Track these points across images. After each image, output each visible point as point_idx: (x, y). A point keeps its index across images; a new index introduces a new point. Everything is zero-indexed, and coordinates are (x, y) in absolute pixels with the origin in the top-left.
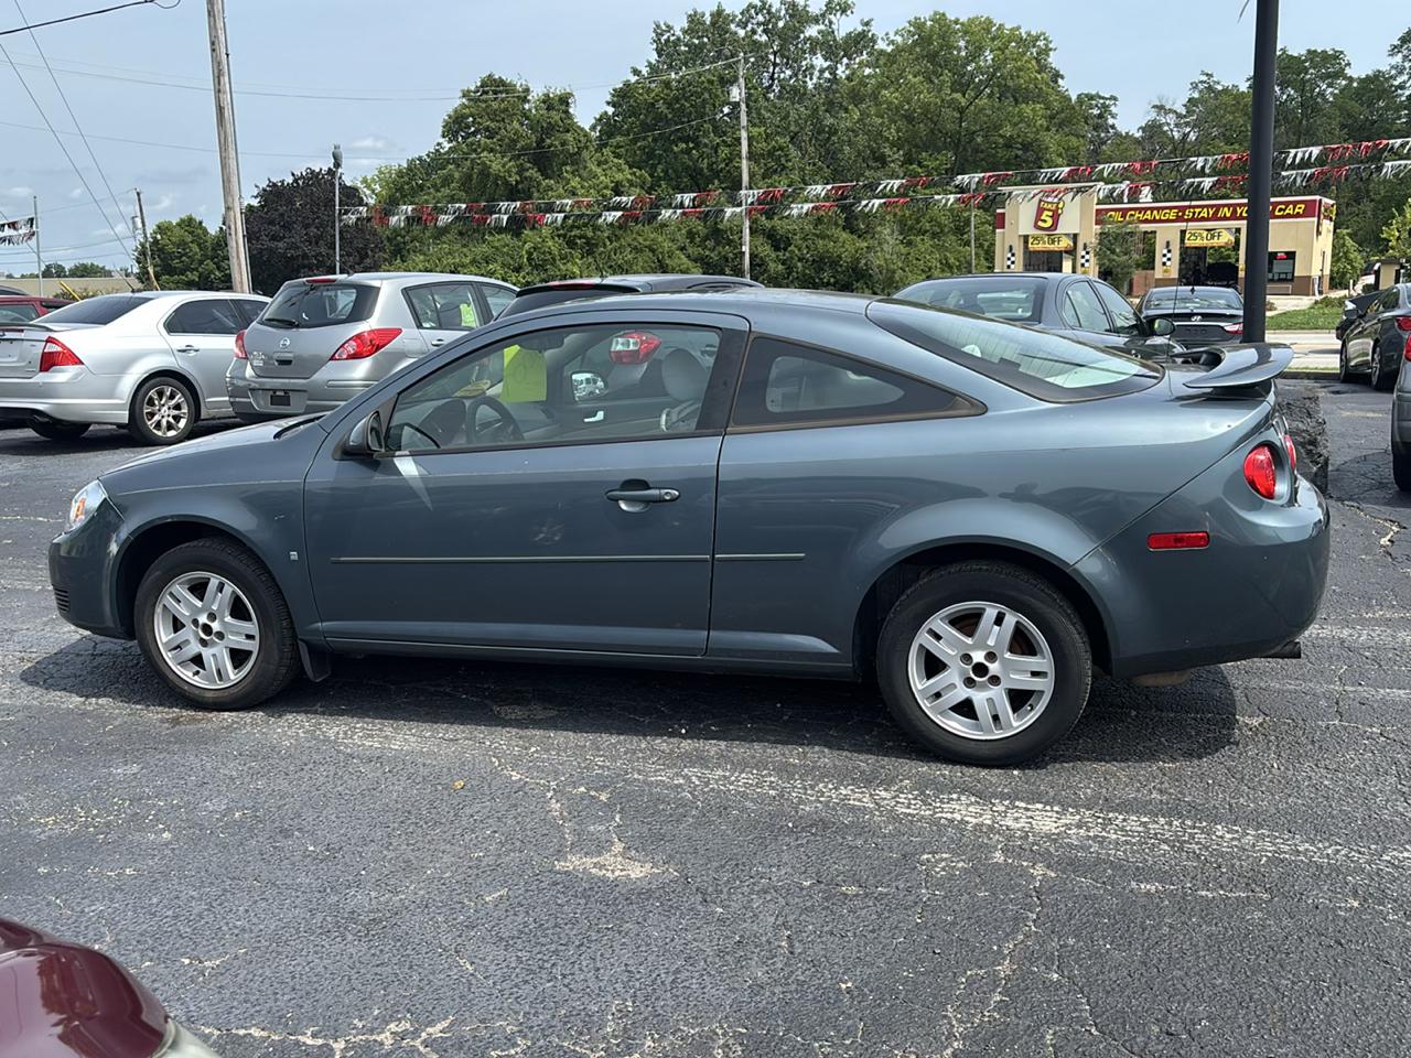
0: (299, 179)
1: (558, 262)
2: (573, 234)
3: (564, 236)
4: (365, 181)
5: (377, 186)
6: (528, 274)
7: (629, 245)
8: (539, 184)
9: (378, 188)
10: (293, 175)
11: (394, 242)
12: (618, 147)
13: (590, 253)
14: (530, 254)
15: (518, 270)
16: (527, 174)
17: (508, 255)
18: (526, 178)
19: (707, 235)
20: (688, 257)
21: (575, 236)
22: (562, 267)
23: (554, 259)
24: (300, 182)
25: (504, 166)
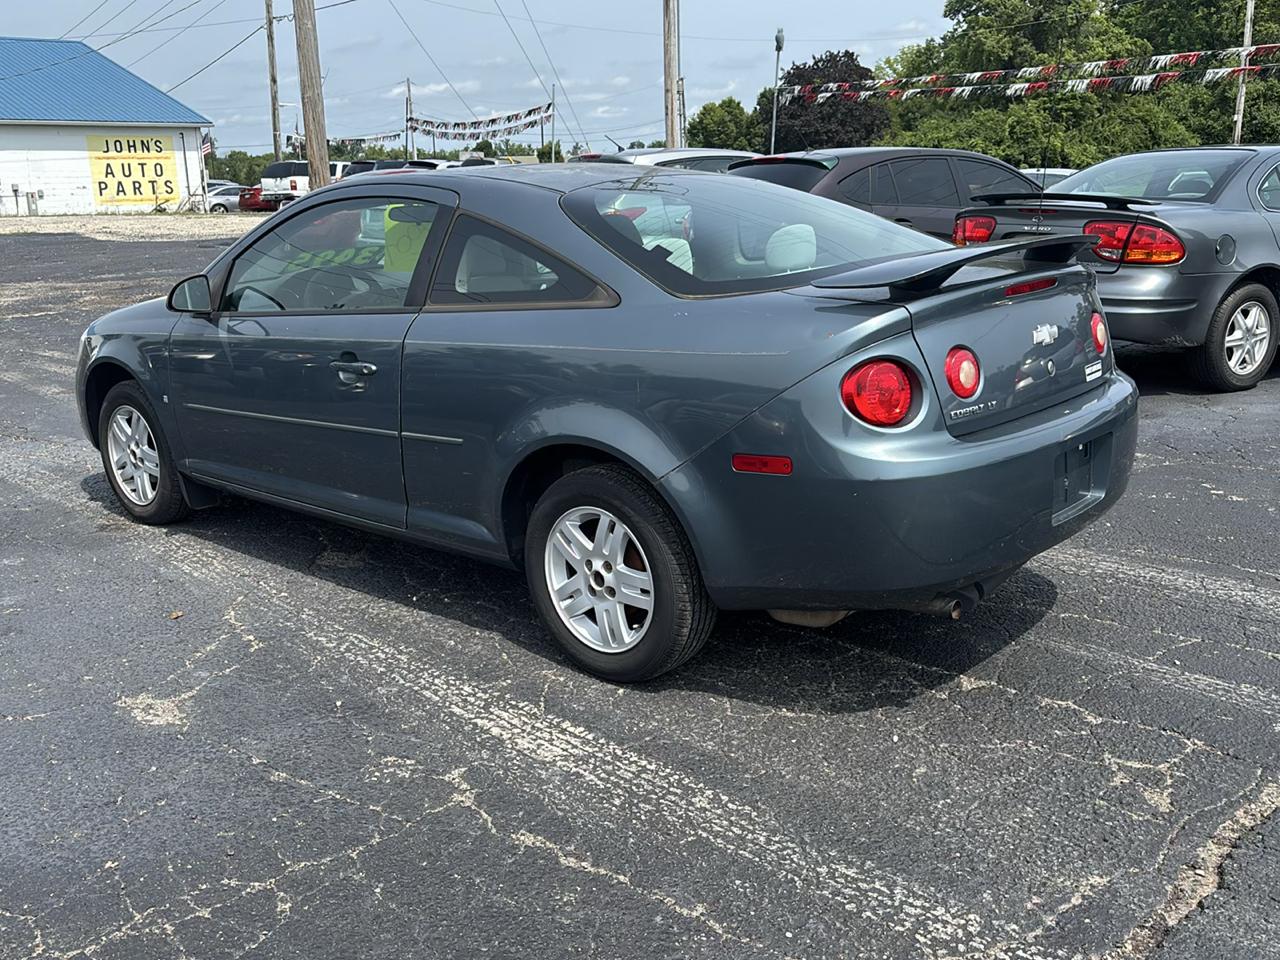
0: (819, 61)
1: (1040, 136)
2: (1060, 107)
3: (1050, 109)
4: (888, 61)
5: (899, 66)
6: (1008, 147)
7: (1120, 117)
8: (1033, 58)
9: (899, 67)
10: (814, 58)
11: (906, 118)
12: (1129, 16)
13: (1076, 125)
14: (1012, 127)
15: (999, 143)
16: (1021, 49)
17: (991, 128)
18: (1020, 53)
19: (1213, 104)
20: (1188, 128)
21: (1062, 109)
22: (1044, 139)
23: (1036, 132)
24: (820, 64)
25: (998, 42)
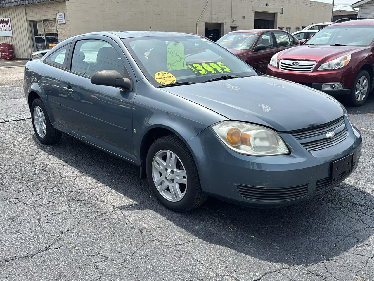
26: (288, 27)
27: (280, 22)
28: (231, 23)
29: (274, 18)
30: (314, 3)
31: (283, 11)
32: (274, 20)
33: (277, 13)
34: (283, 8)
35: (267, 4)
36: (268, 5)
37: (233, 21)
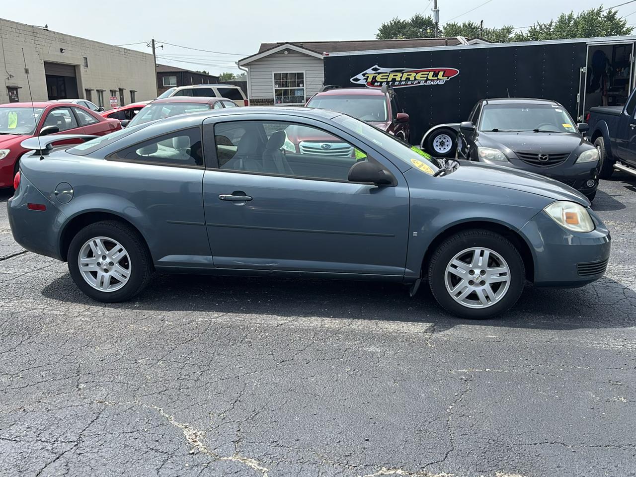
26: (98, 89)
27: (86, 80)
28: (7, 81)
29: (75, 73)
30: (129, 52)
31: (87, 63)
32: (76, 77)
33: (79, 66)
34: (86, 58)
35: (61, 50)
36: (63, 51)
37: (9, 76)
